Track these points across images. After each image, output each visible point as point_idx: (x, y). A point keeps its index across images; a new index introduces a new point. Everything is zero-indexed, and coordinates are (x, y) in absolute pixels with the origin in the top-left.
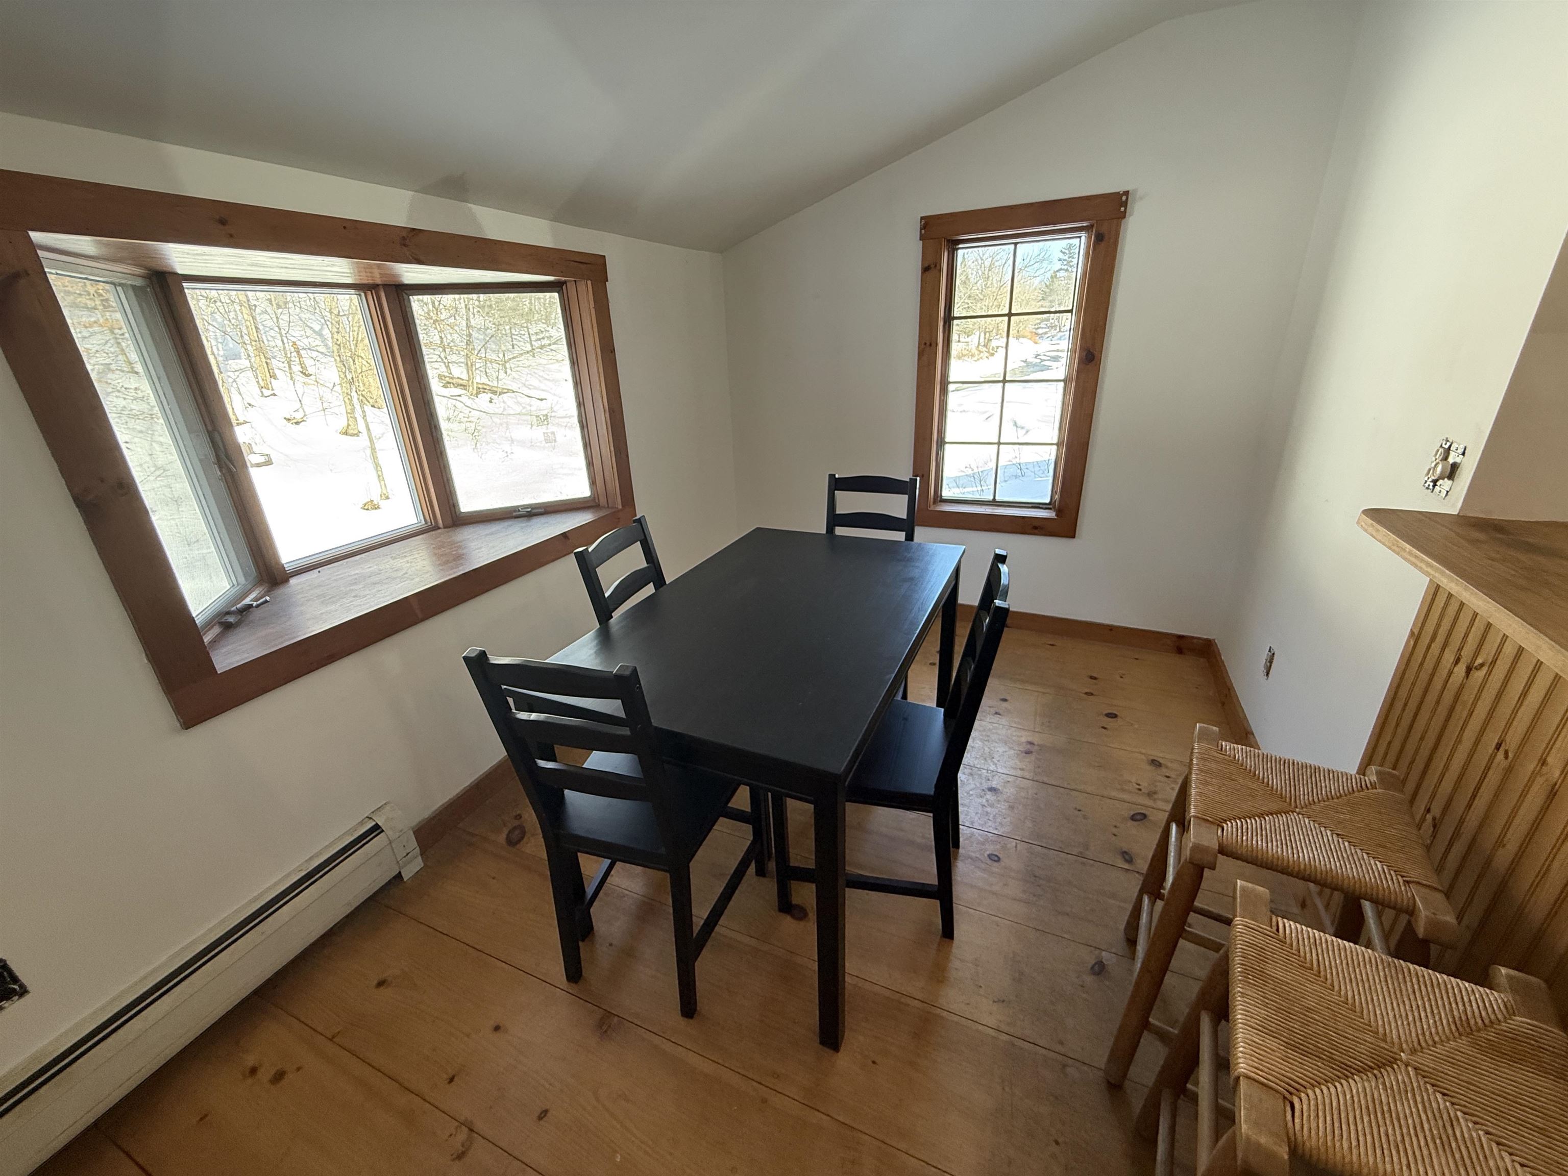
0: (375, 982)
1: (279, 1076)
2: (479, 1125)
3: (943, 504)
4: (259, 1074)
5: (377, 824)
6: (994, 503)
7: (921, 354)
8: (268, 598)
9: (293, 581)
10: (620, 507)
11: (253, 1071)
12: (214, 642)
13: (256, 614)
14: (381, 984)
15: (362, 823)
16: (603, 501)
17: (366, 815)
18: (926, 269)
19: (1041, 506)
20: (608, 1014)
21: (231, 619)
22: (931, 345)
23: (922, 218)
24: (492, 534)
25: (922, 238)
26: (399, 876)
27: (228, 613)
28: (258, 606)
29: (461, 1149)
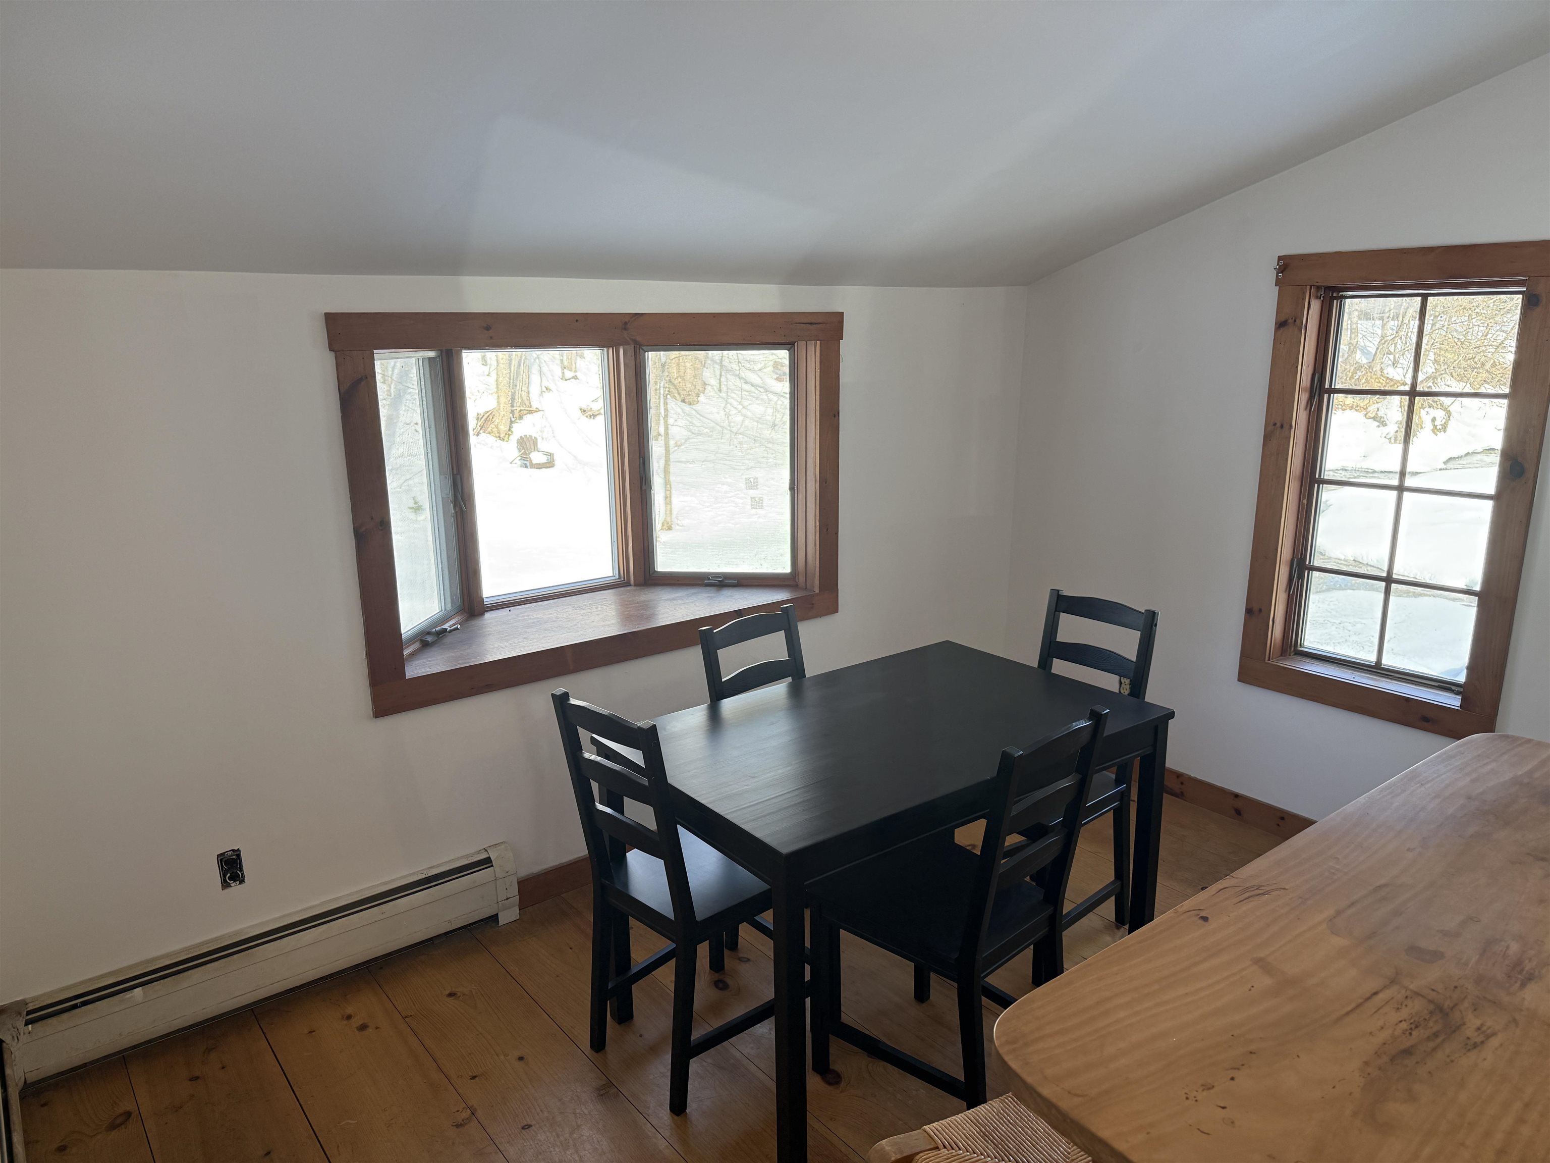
0: (447, 992)
1: (363, 1027)
2: (479, 1113)
3: (1299, 658)
4: (353, 1021)
5: (489, 858)
6: (1377, 669)
7: (1267, 437)
8: (459, 626)
9: (488, 615)
10: (817, 591)
11: (349, 1017)
12: (413, 655)
13: (448, 639)
14: (451, 995)
15: (479, 852)
16: (801, 580)
17: (484, 847)
18: (1281, 325)
19: (1453, 688)
20: (610, 1084)
21: (429, 639)
22: (1282, 426)
23: (1280, 258)
24: (673, 599)
25: (1278, 283)
26: (494, 918)
27: (429, 633)
28: (451, 631)
29: (460, 1122)
